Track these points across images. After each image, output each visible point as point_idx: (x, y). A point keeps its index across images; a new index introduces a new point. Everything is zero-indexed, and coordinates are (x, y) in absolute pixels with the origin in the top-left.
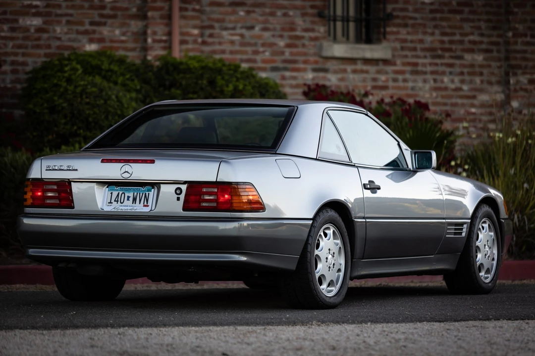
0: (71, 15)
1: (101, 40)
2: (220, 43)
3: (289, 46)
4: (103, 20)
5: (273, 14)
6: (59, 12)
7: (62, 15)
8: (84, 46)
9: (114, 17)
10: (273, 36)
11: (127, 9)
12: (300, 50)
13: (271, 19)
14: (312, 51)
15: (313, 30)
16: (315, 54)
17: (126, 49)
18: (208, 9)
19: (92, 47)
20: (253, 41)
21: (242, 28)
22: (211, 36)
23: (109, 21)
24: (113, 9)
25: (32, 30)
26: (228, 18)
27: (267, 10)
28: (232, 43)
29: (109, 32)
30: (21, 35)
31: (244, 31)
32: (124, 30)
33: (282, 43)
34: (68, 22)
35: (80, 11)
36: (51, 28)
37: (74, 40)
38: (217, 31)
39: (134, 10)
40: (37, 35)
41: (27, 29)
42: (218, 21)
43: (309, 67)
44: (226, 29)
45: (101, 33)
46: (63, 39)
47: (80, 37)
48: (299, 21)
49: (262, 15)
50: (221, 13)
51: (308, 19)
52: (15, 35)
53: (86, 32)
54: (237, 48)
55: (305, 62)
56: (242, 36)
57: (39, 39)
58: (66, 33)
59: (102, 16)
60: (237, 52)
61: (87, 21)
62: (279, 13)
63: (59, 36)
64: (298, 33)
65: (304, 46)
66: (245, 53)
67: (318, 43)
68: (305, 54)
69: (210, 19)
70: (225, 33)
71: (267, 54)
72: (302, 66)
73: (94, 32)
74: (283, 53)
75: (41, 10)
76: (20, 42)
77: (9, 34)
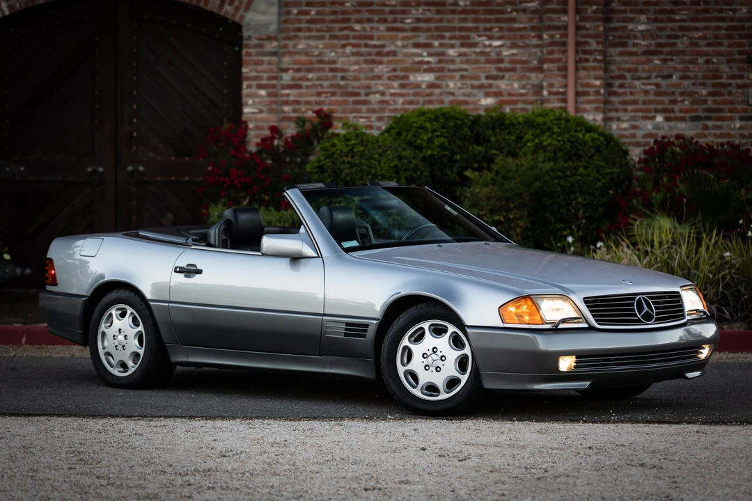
0: (466, 70)
1: (498, 94)
2: (632, 94)
3: (711, 94)
4: (501, 74)
5: (693, 62)
6: (452, 67)
7: (454, 70)
8: (480, 100)
9: (514, 70)
10: (694, 84)
11: (527, 62)
12: (726, 97)
13: (691, 66)
14: (739, 99)
15: (741, 77)
16: (743, 102)
17: (525, 102)
18: (618, 59)
19: (489, 101)
20: (669, 91)
21: (657, 77)
22: (621, 86)
23: (507, 75)
24: (512, 62)
25: (424, 86)
26: (640, 67)
27: (687, 58)
28: (646, 92)
29: (507, 85)
30: (411, 91)
31: (659, 80)
32: (524, 83)
33: (704, 92)
34: (463, 77)
35: (475, 66)
36: (444, 83)
37: (469, 95)
38: (629, 81)
39: (535, 62)
40: (428, 91)
41: (418, 86)
42: (629, 70)
43: (737, 115)
44: (639, 78)
45: (498, 87)
46: (456, 93)
47: (475, 91)
48: (725, 68)
49: (680, 63)
50: (633, 63)
51: (735, 65)
52: (404, 91)
53: (482, 87)
54: (652, 98)
55: (731, 111)
56: (657, 85)
57: (431, 95)
58: (460, 88)
59: (499, 69)
60: (651, 102)
61: (483, 75)
62: (700, 60)
63: (452, 91)
64: (723, 81)
65: (730, 93)
66: (662, 102)
67: (746, 90)
68: (732, 102)
69: (619, 69)
70: (637, 83)
71: (687, 103)
72: (728, 115)
73: (490, 86)
74: (705, 102)
75: (433, 66)
76: (411, 98)
77: (398, 91)
